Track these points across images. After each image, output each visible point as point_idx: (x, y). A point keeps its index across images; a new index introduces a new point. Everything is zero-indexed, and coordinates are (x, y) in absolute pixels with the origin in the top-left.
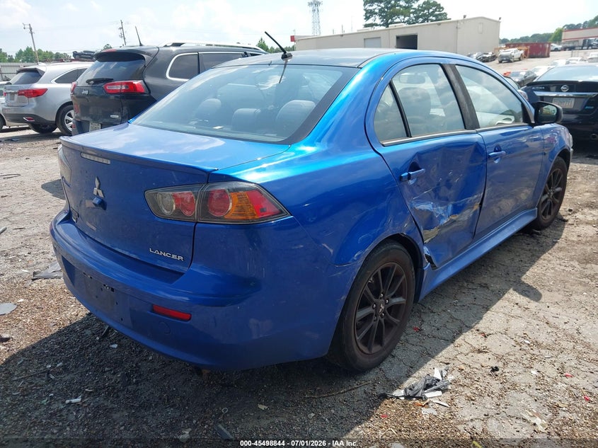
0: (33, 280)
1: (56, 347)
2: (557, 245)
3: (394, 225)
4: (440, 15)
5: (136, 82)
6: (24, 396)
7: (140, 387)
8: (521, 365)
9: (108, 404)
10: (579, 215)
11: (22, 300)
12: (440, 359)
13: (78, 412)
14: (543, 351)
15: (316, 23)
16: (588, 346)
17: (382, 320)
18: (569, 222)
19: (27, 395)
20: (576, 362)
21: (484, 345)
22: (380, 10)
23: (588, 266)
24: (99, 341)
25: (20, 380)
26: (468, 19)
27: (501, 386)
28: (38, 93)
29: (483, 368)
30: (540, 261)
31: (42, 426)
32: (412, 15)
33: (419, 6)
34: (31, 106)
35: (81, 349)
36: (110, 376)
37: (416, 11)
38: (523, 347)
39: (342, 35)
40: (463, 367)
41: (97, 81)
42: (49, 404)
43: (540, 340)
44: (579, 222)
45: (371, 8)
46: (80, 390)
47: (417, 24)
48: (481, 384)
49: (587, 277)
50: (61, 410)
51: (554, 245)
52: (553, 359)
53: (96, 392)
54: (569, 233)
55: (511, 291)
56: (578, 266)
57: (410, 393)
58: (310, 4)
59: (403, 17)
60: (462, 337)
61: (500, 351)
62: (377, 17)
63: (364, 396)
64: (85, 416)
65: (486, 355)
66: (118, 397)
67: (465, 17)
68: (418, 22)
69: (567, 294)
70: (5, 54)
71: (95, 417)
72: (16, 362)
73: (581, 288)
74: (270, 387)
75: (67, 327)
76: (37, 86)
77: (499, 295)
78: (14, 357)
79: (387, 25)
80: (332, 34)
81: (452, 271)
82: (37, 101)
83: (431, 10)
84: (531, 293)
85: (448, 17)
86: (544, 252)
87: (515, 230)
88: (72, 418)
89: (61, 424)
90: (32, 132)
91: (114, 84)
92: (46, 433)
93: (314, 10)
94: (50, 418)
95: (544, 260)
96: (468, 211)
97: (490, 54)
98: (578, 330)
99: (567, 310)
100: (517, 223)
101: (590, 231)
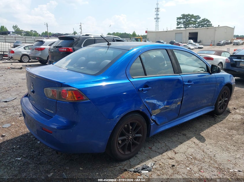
0: (20, 116)
1: (19, 140)
2: (222, 122)
3: (135, 107)
4: (209, 24)
5: (70, 48)
6: (3, 155)
7: (42, 157)
8: (185, 165)
9: (29, 161)
10: (237, 111)
11: (14, 123)
12: (154, 160)
13: (18, 163)
14: (196, 161)
15: (157, 26)
16: (216, 162)
17: (131, 142)
18: (232, 113)
19: (4, 155)
20: (208, 167)
21: (173, 156)
22: (183, 22)
23: (232, 131)
24: (34, 140)
25: (3, 150)
26: (220, 27)
27: (172, 172)
28: (42, 49)
29: (169, 165)
30: (212, 127)
31: (5, 166)
32: (197, 24)
33: (200, 21)
34: (39, 54)
35: (27, 142)
36: (33, 152)
37: (199, 23)
38: (189, 159)
39: (167, 31)
40: (161, 163)
41: (57, 47)
42: (10, 159)
43: (197, 157)
44: (236, 113)
45: (180, 21)
46: (22, 155)
47: (199, 28)
48: (165, 170)
49: (229, 135)
50: (13, 162)
51: (220, 121)
52: (198, 165)
53: (27, 157)
54: (229, 117)
55: (194, 138)
56: (227, 131)
57: (136, 170)
58: (155, 19)
59: (193, 25)
60: (166, 153)
61: (179, 159)
62: (182, 25)
63: (119, 169)
64: (21, 164)
65: (173, 160)
66: (33, 159)
67: (219, 26)
68: (199, 27)
69: (217, 141)
70: (38, 33)
71: (23, 165)
72: (4, 144)
73: (224, 139)
74: (87, 162)
75: (25, 134)
76: (42, 47)
77: (189, 138)
78: (4, 142)
79: (185, 28)
80: (163, 31)
81: (167, 127)
82: (41, 52)
83: (205, 23)
84: (202, 139)
85: (212, 25)
86: (215, 124)
87: (202, 114)
88: (16, 164)
89: (11, 166)
90: (39, 63)
91: (63, 48)
92: (6, 169)
93: (157, 21)
94: (9, 164)
95: (214, 127)
96: (175, 105)
97: (229, 41)
98: (215, 155)
99: (214, 147)
100: (204, 111)
101: (239, 117)
